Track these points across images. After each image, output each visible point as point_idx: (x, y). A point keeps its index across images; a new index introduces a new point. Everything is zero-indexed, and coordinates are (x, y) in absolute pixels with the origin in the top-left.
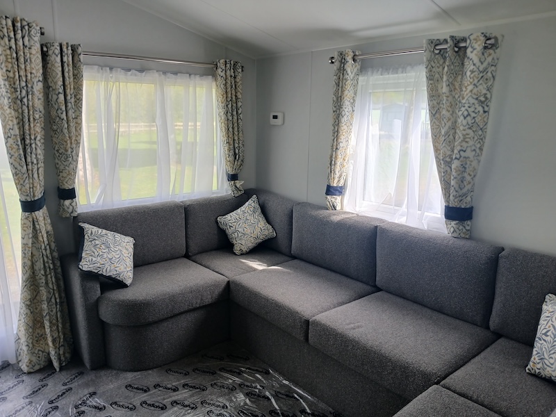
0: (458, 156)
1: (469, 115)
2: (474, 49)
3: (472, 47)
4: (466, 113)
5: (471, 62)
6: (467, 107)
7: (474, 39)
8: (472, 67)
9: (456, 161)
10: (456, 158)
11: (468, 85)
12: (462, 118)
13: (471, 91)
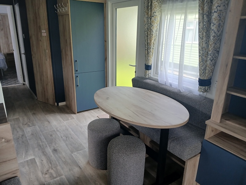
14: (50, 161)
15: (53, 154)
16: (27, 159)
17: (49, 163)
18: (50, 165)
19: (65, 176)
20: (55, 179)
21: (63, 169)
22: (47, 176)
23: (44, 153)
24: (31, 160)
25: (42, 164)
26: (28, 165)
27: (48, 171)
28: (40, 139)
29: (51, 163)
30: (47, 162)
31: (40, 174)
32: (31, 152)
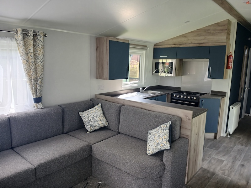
0: (40, 77)
1: (42, 61)
2: (41, 37)
3: (40, 36)
4: (41, 61)
5: (41, 41)
6: (41, 58)
7: (41, 33)
8: (41, 43)
9: (40, 79)
10: (40, 78)
11: (41, 50)
12: (40, 62)
13: (42, 52)
14: (232, 167)
15: (239, 166)
16: (220, 159)
17: (230, 168)
18: (229, 169)
19: (232, 179)
20: (224, 176)
21: (235, 175)
22: (221, 171)
23: (233, 162)
24: (221, 160)
25: (225, 165)
26: (217, 161)
27: (225, 170)
28: (241, 154)
29: (231, 168)
30: (229, 167)
31: (218, 168)
32: (226, 157)
